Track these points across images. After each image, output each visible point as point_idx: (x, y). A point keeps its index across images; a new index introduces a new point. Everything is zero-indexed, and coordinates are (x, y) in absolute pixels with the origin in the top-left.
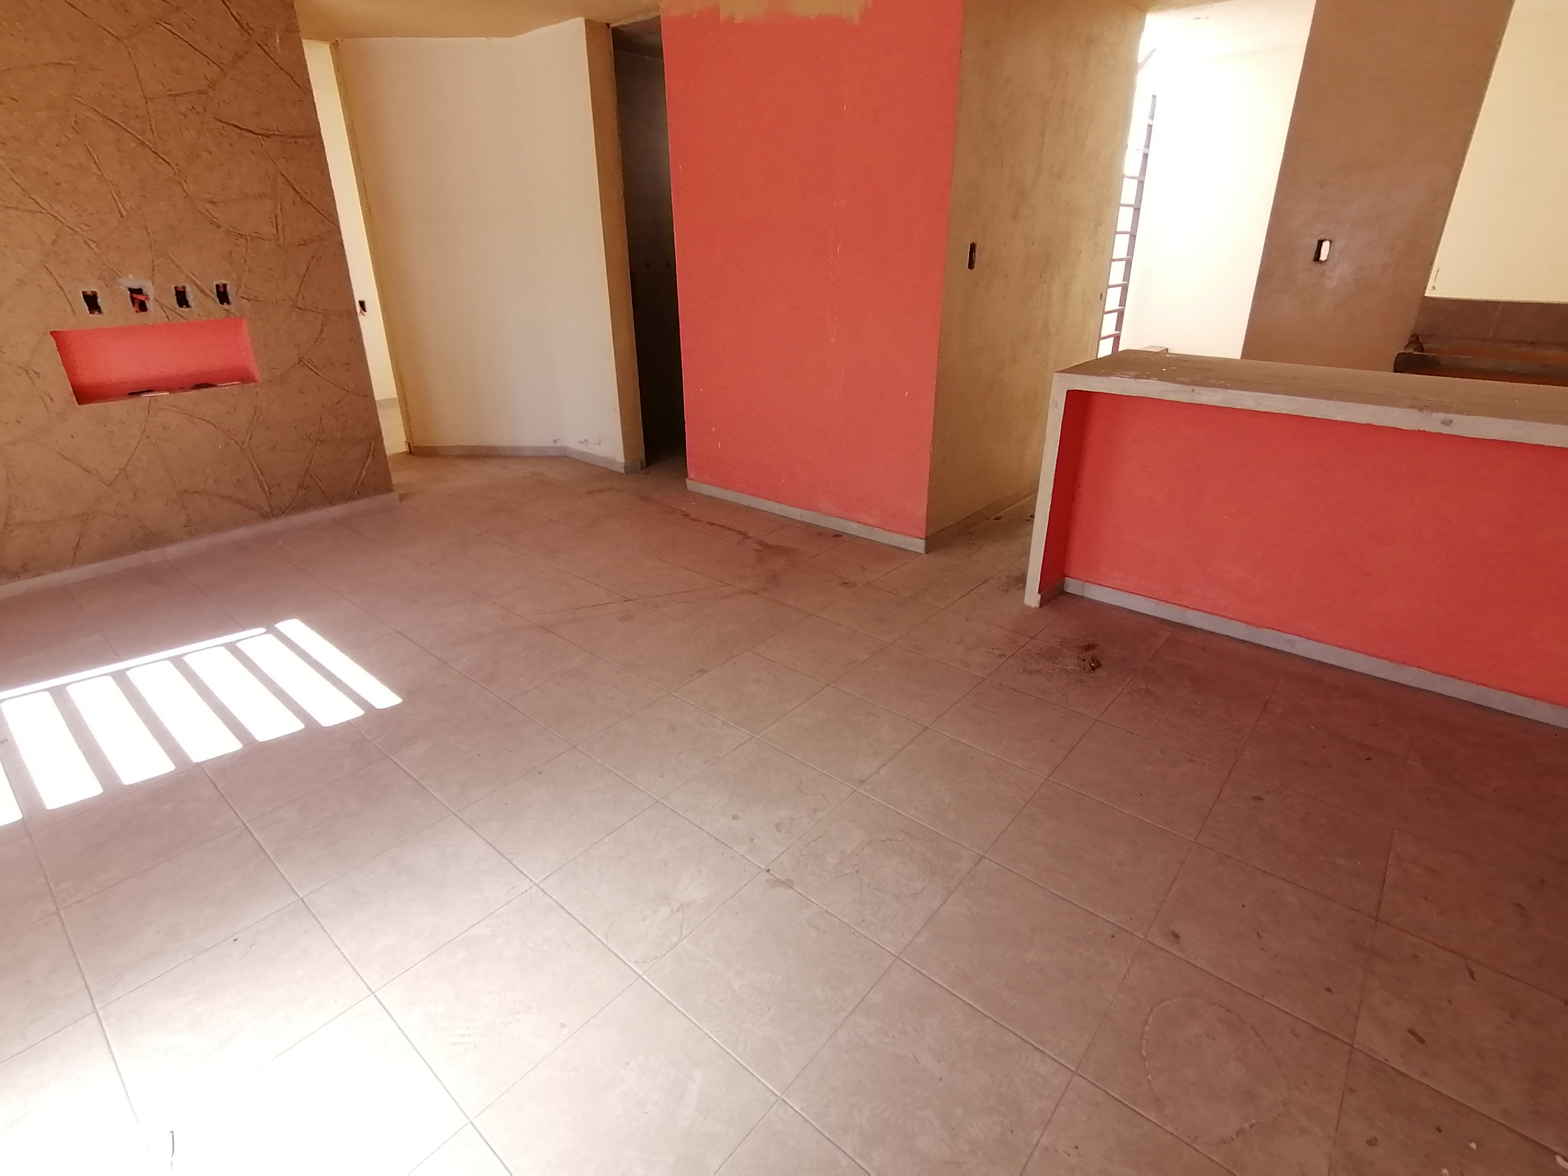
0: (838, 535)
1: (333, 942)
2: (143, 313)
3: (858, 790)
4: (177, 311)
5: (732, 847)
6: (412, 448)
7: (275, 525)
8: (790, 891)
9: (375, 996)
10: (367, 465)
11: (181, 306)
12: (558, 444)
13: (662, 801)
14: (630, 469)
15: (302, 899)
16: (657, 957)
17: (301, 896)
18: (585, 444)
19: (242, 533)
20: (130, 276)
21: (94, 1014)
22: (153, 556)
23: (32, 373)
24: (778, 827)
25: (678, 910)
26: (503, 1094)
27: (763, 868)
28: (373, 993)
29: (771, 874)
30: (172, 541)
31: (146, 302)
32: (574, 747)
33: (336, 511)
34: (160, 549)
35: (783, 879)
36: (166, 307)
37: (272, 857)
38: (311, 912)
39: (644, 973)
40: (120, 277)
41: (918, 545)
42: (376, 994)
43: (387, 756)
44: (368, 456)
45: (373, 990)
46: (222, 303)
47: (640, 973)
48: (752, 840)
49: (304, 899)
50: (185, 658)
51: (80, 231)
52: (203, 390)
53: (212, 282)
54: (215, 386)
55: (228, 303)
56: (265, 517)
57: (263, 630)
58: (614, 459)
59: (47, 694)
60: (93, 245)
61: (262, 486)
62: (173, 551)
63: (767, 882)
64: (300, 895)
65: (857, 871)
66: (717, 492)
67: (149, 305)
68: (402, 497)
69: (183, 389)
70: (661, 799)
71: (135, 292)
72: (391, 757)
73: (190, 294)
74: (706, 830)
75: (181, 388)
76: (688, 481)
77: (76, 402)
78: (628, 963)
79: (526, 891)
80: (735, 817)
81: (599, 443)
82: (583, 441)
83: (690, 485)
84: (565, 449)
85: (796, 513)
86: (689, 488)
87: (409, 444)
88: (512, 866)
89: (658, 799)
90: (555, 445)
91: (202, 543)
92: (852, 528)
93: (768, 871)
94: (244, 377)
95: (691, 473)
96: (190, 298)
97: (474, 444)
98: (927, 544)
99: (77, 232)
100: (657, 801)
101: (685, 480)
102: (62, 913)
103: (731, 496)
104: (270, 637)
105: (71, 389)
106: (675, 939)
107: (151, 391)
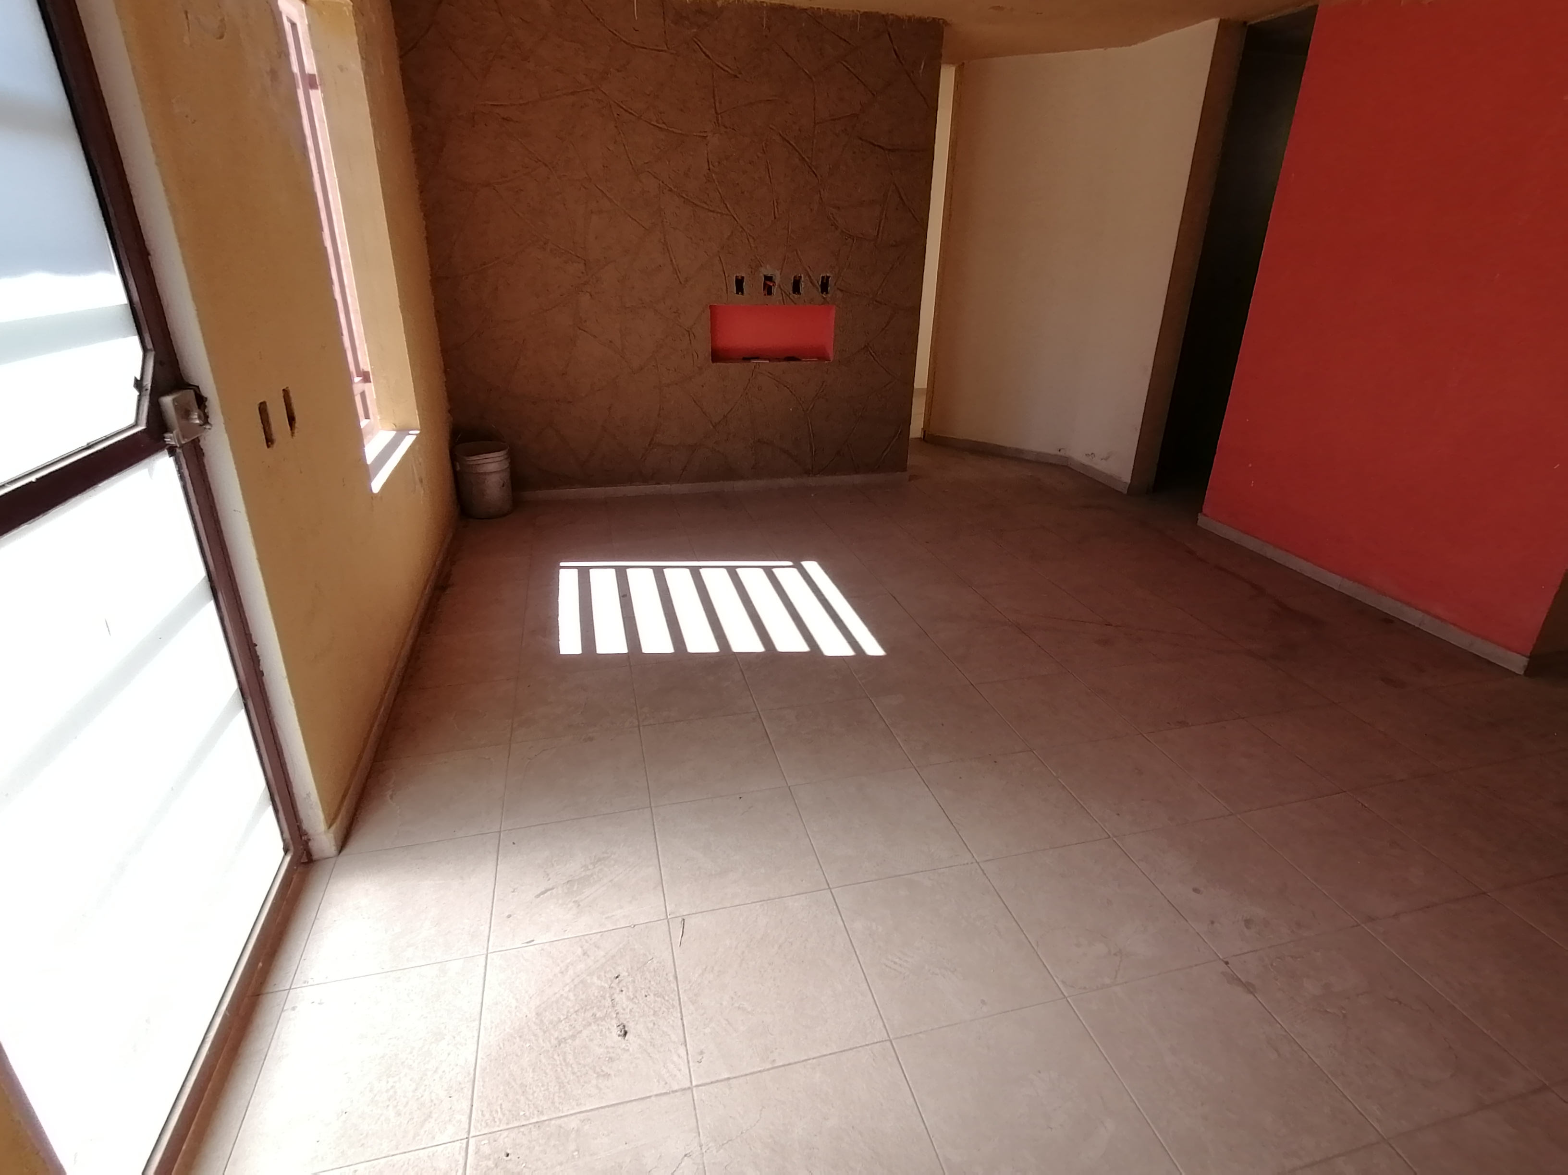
0: (1388, 620)
1: (807, 831)
2: (769, 296)
3: (1363, 925)
4: (791, 296)
5: (1188, 920)
6: (926, 435)
7: (812, 481)
8: (1251, 997)
9: (831, 892)
10: (892, 444)
11: (794, 293)
12: (1062, 453)
13: (1114, 839)
14: (1133, 490)
15: (789, 787)
16: (1085, 988)
17: (789, 785)
18: (1090, 457)
19: (787, 482)
20: (768, 266)
21: (650, 809)
22: (727, 486)
23: (692, 336)
24: (1248, 923)
25: (1115, 954)
26: (921, 1032)
27: (1221, 957)
28: (830, 888)
29: (1229, 967)
30: (742, 478)
31: (773, 287)
32: (1031, 751)
33: (858, 479)
34: (732, 482)
35: (1243, 980)
36: (785, 292)
37: (773, 744)
38: (794, 801)
39: (1070, 996)
40: (761, 266)
41: (1517, 663)
42: (833, 890)
43: (868, 697)
44: (895, 436)
45: (831, 886)
46: (822, 292)
47: (1066, 994)
48: (1212, 923)
49: (791, 788)
50: (738, 570)
51: (746, 230)
52: (792, 362)
53: (820, 275)
54: (799, 360)
55: (827, 293)
56: (808, 473)
57: (790, 563)
58: (1121, 478)
59: (651, 571)
60: (751, 240)
61: (811, 447)
62: (740, 485)
63: (1223, 973)
64: (788, 783)
65: (1345, 1016)
66: (1233, 535)
67: (775, 290)
68: (911, 478)
69: (779, 360)
70: (1115, 837)
71: (768, 278)
72: (871, 699)
73: (803, 283)
74: (1160, 889)
75: (777, 359)
76: (1200, 516)
77: (711, 361)
78: (1055, 978)
79: (967, 864)
80: (1196, 890)
81: (1106, 459)
82: (1090, 453)
83: (1202, 520)
84: (1067, 458)
85: (1334, 581)
86: (1199, 523)
87: (925, 432)
88: (958, 835)
89: (1111, 836)
90: (1058, 453)
91: (760, 483)
92: (1413, 616)
93: (1227, 963)
94: (821, 356)
95: (1206, 509)
96: (802, 285)
97: (981, 440)
98: (1529, 663)
99: (744, 230)
100: (1109, 837)
101: (1197, 516)
102: (641, 728)
103: (1251, 543)
104: (795, 571)
105: (710, 350)
106: (1107, 981)
107: (758, 358)
